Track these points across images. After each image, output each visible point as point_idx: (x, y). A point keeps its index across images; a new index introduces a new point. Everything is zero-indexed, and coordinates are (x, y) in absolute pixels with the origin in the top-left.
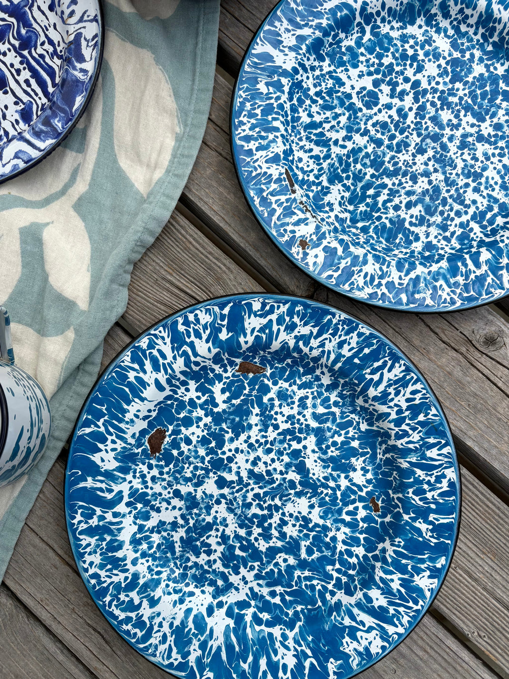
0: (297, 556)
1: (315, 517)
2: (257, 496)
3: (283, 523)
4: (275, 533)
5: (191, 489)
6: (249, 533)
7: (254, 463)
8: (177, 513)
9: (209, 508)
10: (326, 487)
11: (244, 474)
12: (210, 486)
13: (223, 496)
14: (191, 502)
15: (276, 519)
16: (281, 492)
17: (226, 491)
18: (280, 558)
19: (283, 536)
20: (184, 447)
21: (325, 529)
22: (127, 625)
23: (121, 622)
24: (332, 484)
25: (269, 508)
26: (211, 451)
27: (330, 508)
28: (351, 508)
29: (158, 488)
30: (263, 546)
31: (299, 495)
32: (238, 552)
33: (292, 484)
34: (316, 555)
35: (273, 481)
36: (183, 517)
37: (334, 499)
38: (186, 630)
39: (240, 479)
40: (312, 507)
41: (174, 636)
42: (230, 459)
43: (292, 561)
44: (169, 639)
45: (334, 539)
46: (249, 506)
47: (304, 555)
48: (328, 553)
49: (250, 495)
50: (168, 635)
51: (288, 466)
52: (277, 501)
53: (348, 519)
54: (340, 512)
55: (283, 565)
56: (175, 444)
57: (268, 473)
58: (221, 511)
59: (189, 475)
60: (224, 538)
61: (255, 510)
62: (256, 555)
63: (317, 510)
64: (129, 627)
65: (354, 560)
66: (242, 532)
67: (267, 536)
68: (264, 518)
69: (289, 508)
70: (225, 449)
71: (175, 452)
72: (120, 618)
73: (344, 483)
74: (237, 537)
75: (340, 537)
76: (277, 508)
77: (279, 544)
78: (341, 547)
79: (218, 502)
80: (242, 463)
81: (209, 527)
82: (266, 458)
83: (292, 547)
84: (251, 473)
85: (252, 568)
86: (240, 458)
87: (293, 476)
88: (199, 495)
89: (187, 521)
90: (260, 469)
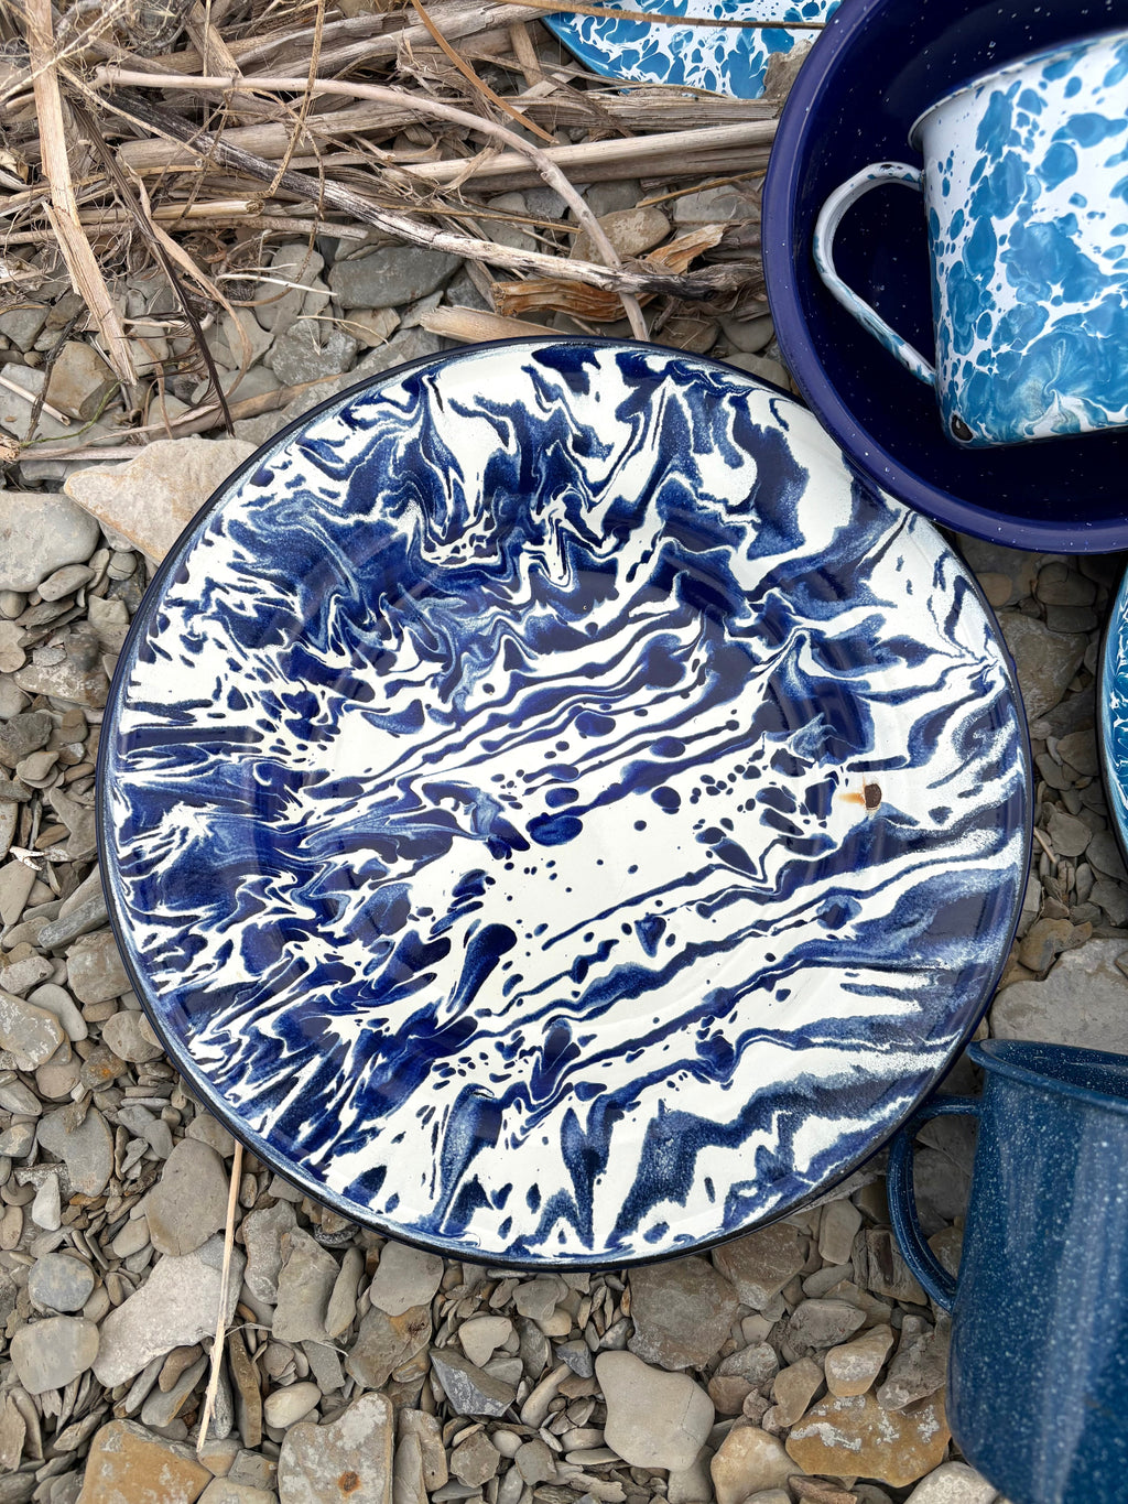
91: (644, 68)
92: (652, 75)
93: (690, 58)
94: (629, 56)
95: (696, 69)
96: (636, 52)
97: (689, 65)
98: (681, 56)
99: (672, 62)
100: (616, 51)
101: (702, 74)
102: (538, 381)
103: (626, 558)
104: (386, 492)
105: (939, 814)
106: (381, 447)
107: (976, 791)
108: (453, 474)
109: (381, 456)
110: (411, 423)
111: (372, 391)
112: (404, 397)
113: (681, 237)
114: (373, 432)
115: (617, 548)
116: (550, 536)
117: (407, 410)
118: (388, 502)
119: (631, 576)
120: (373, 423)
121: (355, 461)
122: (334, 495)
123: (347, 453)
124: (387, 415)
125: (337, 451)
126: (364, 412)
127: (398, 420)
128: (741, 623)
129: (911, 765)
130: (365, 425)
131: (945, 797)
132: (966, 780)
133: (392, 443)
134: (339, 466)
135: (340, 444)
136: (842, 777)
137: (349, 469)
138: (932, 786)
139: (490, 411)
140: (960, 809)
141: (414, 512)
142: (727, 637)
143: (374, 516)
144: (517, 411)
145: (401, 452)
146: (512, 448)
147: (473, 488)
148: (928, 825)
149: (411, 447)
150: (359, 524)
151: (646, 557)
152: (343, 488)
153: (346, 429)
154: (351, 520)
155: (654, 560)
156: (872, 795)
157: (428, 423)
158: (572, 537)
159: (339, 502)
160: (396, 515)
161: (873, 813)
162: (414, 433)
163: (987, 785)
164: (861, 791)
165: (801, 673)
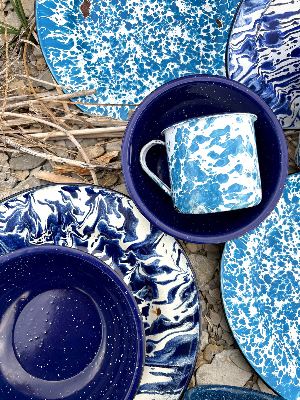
0: (178, 62)
1: (186, 37)
2: (151, 30)
3: (168, 44)
4: (164, 51)
5: (112, 34)
6: (150, 54)
7: (146, 10)
8: (107, 51)
9: (124, 44)
10: (190, 16)
11: (141, 18)
12: (123, 30)
13: (131, 34)
14: (114, 42)
15: (163, 43)
16: (164, 25)
17: (132, 31)
18: (169, 65)
19: (169, 52)
20: (103, 9)
21: (192, 43)
22: (93, 111)
23: (89, 110)
24: (193, 14)
25: (159, 36)
26: (119, 8)
27: (194, 30)
28: (205, 27)
29: (93, 38)
30: (158, 60)
31: (175, 25)
32: (146, 67)
33: (170, 19)
34: (189, 60)
35: (158, 19)
36: (111, 52)
37: (195, 23)
38: (125, 109)
39: (139, 22)
40: (183, 31)
41: (119, 113)
42: (131, 11)
43: (176, 66)
44: (117, 115)
45: (198, 48)
46: (147, 38)
47: (182, 61)
48: (195, 58)
49: (147, 31)
50: (116, 113)
51: (166, 8)
52: (163, 32)
53: (204, 34)
54: (199, 31)
55: (172, 70)
56: (97, 8)
57: (155, 14)
58: (132, 44)
59: (109, 25)
60: (136, 60)
61: (151, 39)
62: (156, 67)
63: (186, 32)
64: (95, 112)
65: (211, 59)
66: (146, 55)
67: (160, 54)
68: (157, 43)
69: (170, 34)
70: (127, 5)
71: (98, 13)
72: (89, 108)
73: (200, 13)
74: (144, 58)
75: (201, 46)
76: (163, 36)
77: (168, 57)
78: (202, 53)
79: (129, 39)
80: (139, 11)
81: (127, 55)
82: (152, 6)
83: (175, 58)
84: (145, 16)
85: (155, 75)
86: (137, 9)
87: (170, 14)
88: (117, 37)
89: (113, 54)
90: (150, 13)
91: (97, 111)
92: (99, 113)
93: (109, 109)
94: (93, 109)
95: (111, 112)
96: (95, 107)
97: (109, 111)
98: (107, 108)
99: (104, 110)
100: (89, 107)
101: (112, 113)
102: (63, 195)
103: (91, 241)
104: (18, 226)
105: (177, 318)
106: (17, 214)
107: (186, 311)
108: (38, 220)
109: (16, 216)
110: (26, 207)
111: (14, 198)
112: (24, 199)
113: (108, 153)
114: (14, 209)
115: (88, 238)
116: (68, 235)
117: (25, 203)
118: (18, 228)
119: (92, 246)
120: (15, 207)
121: (9, 217)
122: (2, 227)
123: (6, 215)
124: (19, 204)
125: (3, 215)
126: (12, 204)
127: (22, 206)
128: (123, 259)
129: (169, 303)
130: (12, 207)
131: (178, 313)
132: (183, 308)
133: (20, 212)
134: (4, 219)
135: (4, 213)
136: (151, 305)
137: (7, 220)
138: (174, 309)
139: (49, 203)
140: (182, 316)
141: (26, 231)
142: (120, 263)
143: (14, 233)
144: (57, 203)
145: (23, 214)
146: (56, 213)
147: (44, 224)
148: (173, 321)
149: (26, 213)
150: (9, 235)
151: (96, 241)
152: (5, 225)
153: (6, 208)
154: (7, 234)
155: (99, 241)
156: (159, 311)
157: (31, 206)
158: (74, 235)
159: (3, 229)
160: (21, 232)
161: (159, 317)
162: (27, 209)
163: (189, 309)
164: (155, 310)
165: (139, 274)
